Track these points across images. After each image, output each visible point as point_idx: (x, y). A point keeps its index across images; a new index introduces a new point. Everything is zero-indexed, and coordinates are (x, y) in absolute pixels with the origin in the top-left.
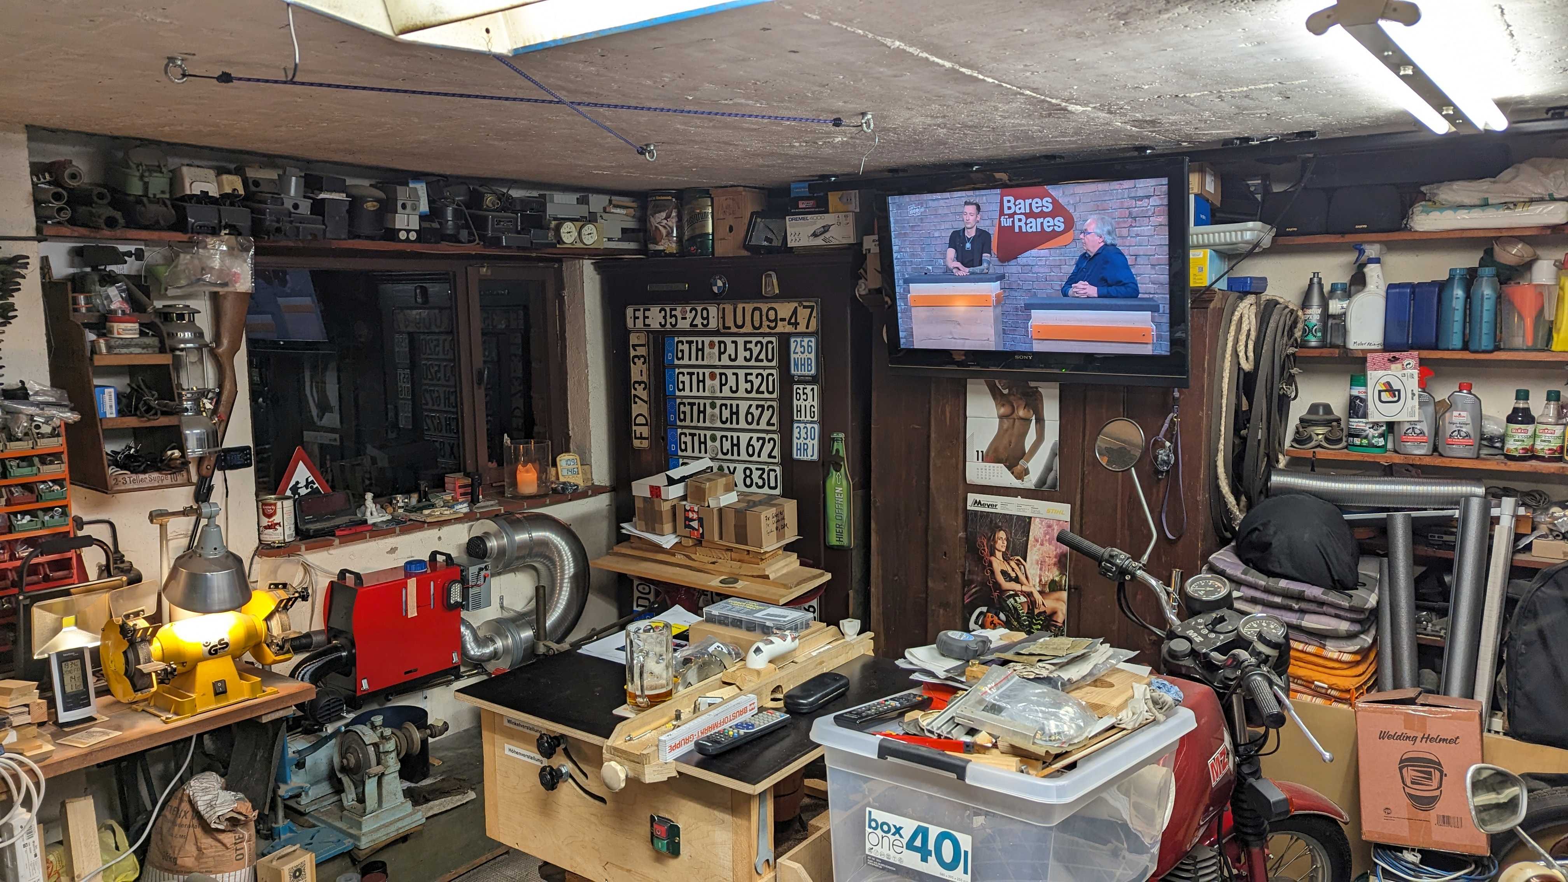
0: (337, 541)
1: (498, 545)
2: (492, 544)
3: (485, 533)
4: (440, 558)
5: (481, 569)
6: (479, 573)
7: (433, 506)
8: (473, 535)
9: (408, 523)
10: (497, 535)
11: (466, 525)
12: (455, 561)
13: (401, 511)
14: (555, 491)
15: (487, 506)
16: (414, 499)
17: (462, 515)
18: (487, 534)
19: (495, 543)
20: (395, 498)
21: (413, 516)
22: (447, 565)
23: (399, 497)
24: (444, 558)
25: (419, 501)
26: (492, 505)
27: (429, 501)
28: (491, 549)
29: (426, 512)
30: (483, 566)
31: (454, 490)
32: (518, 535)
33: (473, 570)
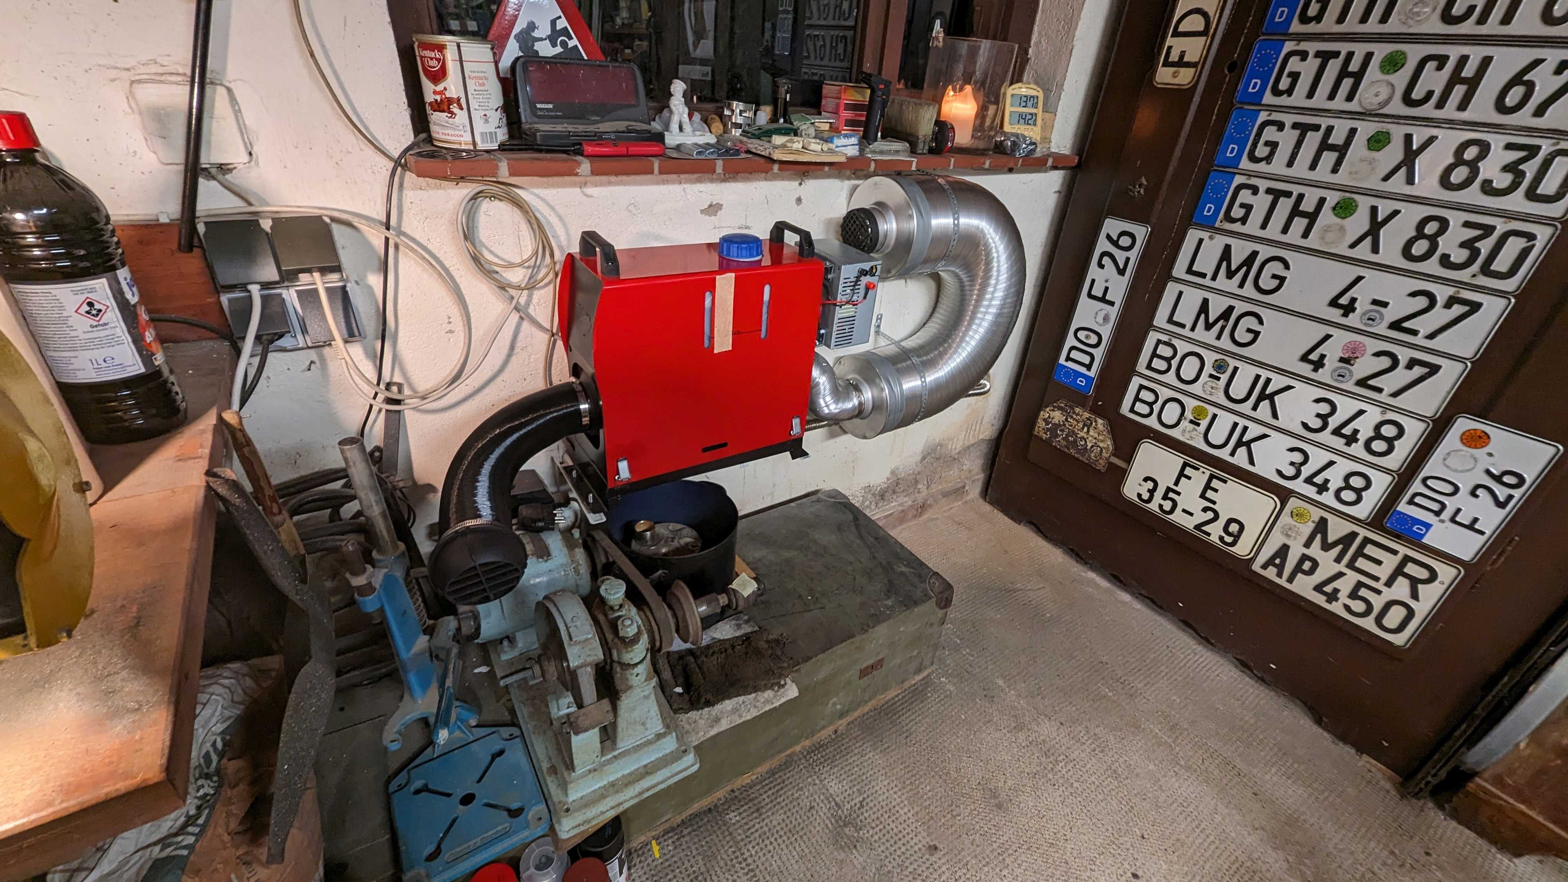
0: (585, 166)
1: (899, 232)
2: (889, 226)
3: (880, 204)
4: (791, 239)
5: (863, 273)
6: (858, 278)
7: (796, 132)
8: (854, 206)
9: (743, 156)
10: (900, 213)
11: (848, 184)
12: (818, 248)
13: (736, 133)
14: (999, 148)
15: (889, 152)
16: (764, 115)
17: (843, 159)
18: (881, 206)
19: (894, 225)
20: (729, 107)
21: (755, 145)
22: (801, 253)
23: (738, 106)
24: (797, 238)
25: (774, 119)
26: (897, 152)
27: (791, 123)
28: (886, 236)
29: (778, 140)
30: (866, 266)
31: (836, 112)
32: (936, 217)
33: (848, 271)
